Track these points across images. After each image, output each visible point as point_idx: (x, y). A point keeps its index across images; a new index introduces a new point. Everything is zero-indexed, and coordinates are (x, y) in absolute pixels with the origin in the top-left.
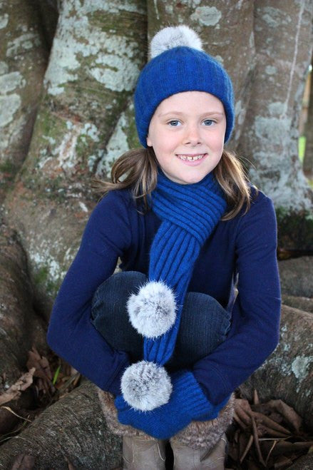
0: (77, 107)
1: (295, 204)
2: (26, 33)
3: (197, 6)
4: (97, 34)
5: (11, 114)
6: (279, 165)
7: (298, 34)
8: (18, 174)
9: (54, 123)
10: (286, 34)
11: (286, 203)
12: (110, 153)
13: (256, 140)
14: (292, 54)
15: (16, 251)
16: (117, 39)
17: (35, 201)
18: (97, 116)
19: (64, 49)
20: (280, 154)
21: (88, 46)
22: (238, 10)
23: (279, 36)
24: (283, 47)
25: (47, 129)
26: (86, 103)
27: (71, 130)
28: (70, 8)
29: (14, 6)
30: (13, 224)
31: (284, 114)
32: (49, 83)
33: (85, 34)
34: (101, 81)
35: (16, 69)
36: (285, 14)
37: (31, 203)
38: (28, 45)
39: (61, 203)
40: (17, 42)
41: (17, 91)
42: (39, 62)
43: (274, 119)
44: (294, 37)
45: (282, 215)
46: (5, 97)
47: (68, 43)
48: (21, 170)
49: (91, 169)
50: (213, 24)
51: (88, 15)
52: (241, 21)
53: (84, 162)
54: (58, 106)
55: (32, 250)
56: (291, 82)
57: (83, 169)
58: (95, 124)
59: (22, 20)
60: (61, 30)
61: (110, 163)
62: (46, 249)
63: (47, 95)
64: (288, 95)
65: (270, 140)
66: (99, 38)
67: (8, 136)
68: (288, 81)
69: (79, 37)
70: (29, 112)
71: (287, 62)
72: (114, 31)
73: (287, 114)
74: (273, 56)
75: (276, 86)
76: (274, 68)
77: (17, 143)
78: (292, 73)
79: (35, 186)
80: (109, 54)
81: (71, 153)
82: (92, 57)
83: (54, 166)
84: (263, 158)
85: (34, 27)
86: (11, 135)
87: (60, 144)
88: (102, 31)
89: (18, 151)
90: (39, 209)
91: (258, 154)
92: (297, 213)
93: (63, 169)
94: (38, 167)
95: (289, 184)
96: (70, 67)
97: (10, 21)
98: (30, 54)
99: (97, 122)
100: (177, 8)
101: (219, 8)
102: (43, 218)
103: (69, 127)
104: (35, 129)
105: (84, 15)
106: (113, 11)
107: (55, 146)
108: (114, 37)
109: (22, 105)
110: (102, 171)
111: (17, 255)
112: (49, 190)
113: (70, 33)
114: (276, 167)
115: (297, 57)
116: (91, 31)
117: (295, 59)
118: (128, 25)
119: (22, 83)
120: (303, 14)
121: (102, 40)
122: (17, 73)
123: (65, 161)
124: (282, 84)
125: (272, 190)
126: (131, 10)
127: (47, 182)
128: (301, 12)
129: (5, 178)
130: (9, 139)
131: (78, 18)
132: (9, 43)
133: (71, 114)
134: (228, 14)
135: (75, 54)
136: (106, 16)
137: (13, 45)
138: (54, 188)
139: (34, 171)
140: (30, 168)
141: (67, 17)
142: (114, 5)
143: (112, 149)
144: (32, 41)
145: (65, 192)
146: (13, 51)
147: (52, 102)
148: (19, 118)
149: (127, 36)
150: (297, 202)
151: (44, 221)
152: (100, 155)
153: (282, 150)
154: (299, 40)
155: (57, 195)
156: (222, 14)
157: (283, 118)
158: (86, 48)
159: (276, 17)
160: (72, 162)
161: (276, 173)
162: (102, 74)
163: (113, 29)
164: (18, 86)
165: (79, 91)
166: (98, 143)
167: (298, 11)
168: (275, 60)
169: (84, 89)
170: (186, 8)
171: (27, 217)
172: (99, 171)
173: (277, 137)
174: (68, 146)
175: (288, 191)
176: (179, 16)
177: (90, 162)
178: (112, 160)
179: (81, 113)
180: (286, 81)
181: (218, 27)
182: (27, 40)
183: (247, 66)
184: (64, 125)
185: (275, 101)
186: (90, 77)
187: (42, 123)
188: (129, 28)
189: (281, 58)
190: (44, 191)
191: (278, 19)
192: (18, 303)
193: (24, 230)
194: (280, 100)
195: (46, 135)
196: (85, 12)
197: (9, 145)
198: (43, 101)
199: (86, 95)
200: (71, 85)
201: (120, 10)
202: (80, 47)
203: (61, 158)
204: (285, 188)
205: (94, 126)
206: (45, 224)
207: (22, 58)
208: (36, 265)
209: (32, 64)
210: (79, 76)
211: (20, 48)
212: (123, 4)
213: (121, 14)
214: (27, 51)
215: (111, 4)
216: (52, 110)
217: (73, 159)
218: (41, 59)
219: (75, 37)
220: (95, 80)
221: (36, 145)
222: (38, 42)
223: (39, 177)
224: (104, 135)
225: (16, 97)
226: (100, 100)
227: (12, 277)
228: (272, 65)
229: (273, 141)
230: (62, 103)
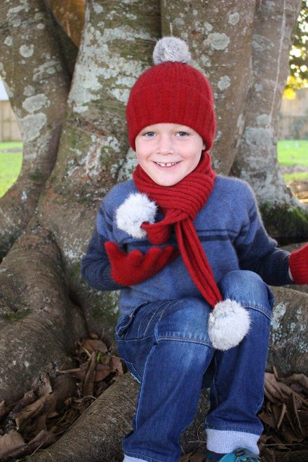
0: (101, 122)
1: (278, 199)
2: (49, 60)
3: (209, 32)
4: (116, 59)
5: (38, 130)
6: (265, 167)
7: (280, 57)
8: (48, 182)
9: (80, 137)
10: (270, 57)
11: (272, 198)
12: (130, 161)
13: (246, 147)
14: (275, 75)
15: (51, 249)
16: (134, 63)
17: (66, 205)
18: (118, 130)
19: (87, 73)
20: (266, 158)
21: (108, 70)
22: (243, 36)
23: (265, 59)
24: (268, 68)
25: (74, 143)
26: (108, 119)
27: (96, 143)
28: (91, 37)
29: (38, 38)
30: (47, 225)
31: (269, 124)
32: (74, 102)
33: (106, 59)
34: (121, 100)
35: (42, 92)
36: (269, 40)
37: (63, 207)
38: (51, 71)
39: (89, 206)
40: (41, 68)
41: (43, 110)
42: (61, 85)
43: (261, 129)
44: (277, 60)
45: (268, 208)
46: (33, 116)
47: (90, 68)
48: (50, 178)
49: (113, 176)
50: (223, 48)
51: (108, 43)
52: (245, 46)
53: (108, 170)
54: (83, 122)
55: (66, 247)
56: (274, 98)
57: (107, 176)
58: (116, 137)
59: (46, 50)
60: (83, 57)
61: (129, 170)
62: (78, 246)
63: (72, 113)
64: (272, 109)
65: (258, 146)
66: (118, 63)
67: (36, 148)
68: (272, 97)
69: (100, 62)
70: (54, 128)
71: (271, 81)
72: (131, 57)
73: (271, 124)
74: (259, 76)
75: (262, 101)
76: (260, 86)
77: (45, 154)
78: (275, 90)
79: (65, 192)
80: (127, 76)
81: (96, 163)
82: (113, 79)
83: (81, 174)
84: (253, 162)
85: (55, 55)
86: (39, 148)
87: (86, 155)
88: (121, 56)
89: (46, 161)
90: (70, 212)
91: (248, 158)
92: (280, 207)
93: (89, 176)
94: (67, 175)
95: (273, 183)
96: (93, 89)
97: (35, 51)
98: (54, 78)
99: (118, 135)
100: (192, 35)
101: (228, 35)
102: (74, 219)
103: (93, 140)
104: (61, 142)
105: (104, 44)
106: (129, 39)
107: (81, 157)
108: (131, 61)
109: (48, 122)
110: (123, 177)
111: (53, 252)
112: (78, 195)
113: (92, 59)
114: (263, 169)
115: (279, 77)
116: (111, 57)
117: (277, 77)
118: (143, 51)
119: (47, 103)
120: (284, 40)
121: (121, 64)
122: (43, 95)
123: (90, 170)
124: (267, 99)
125: (260, 188)
126: (145, 39)
127: (76, 188)
128: (282, 39)
129: (35, 184)
130: (37, 152)
131: (99, 46)
132: (35, 70)
133: (94, 129)
134: (236, 40)
135: (97, 77)
136: (124, 44)
137: (39, 71)
138: (83, 193)
139: (63, 179)
140: (60, 177)
141: (88, 46)
142: (130, 34)
143: (131, 158)
144: (55, 67)
145: (92, 196)
146: (39, 76)
147: (77, 119)
148: (45, 133)
149: (143, 60)
150: (280, 197)
151: (75, 222)
152: (121, 163)
153: (267, 154)
154: (281, 61)
155: (85, 199)
156: (231, 39)
157: (268, 127)
158: (107, 72)
159: (262, 43)
160: (97, 170)
161: (263, 173)
162: (121, 94)
163: (130, 55)
164: (43, 106)
165: (102, 108)
166: (119, 153)
167: (280, 38)
168: (262, 79)
169: (106, 107)
170: (199, 34)
171: (60, 218)
172: (120, 178)
173: (264, 144)
174: (93, 156)
175: (273, 188)
176: (194, 42)
177: (113, 170)
178: (131, 168)
179: (104, 128)
180: (270, 97)
181: (227, 51)
182: (51, 67)
183: (249, 84)
184: (89, 138)
185: (261, 113)
186: (112, 97)
187: (69, 138)
188: (144, 54)
189: (266, 77)
190: (73, 196)
191: (263, 44)
192: (59, 295)
193: (57, 231)
194: (265, 113)
195: (73, 148)
196: (105, 41)
197: (38, 156)
198: (68, 118)
199: (108, 112)
200: (94, 104)
201: (136, 38)
202: (102, 71)
203: (87, 167)
204: (270, 186)
205: (115, 139)
206: (76, 224)
207: (47, 82)
208: (70, 261)
209: (55, 86)
210: (102, 96)
211: (45, 73)
212: (139, 33)
213: (137, 42)
214: (51, 76)
215: (128, 33)
216: (78, 126)
217: (98, 167)
218: (62, 83)
219: (96, 62)
220: (115, 99)
221: (64, 156)
222: (59, 68)
223: (68, 184)
224: (124, 146)
225: (42, 115)
226: (120, 116)
227: (51, 272)
228: (259, 84)
229: (260, 147)
230: (87, 120)
